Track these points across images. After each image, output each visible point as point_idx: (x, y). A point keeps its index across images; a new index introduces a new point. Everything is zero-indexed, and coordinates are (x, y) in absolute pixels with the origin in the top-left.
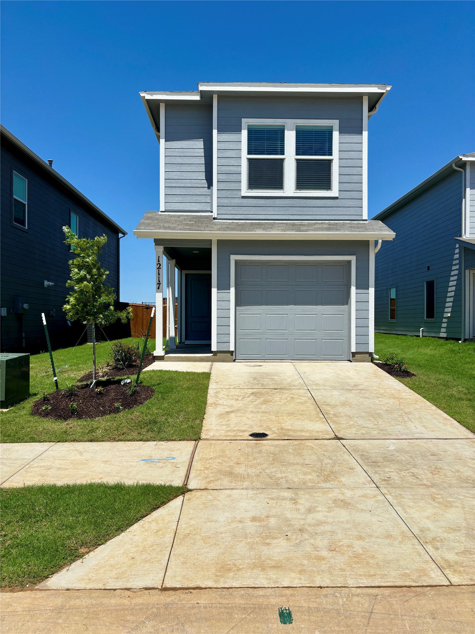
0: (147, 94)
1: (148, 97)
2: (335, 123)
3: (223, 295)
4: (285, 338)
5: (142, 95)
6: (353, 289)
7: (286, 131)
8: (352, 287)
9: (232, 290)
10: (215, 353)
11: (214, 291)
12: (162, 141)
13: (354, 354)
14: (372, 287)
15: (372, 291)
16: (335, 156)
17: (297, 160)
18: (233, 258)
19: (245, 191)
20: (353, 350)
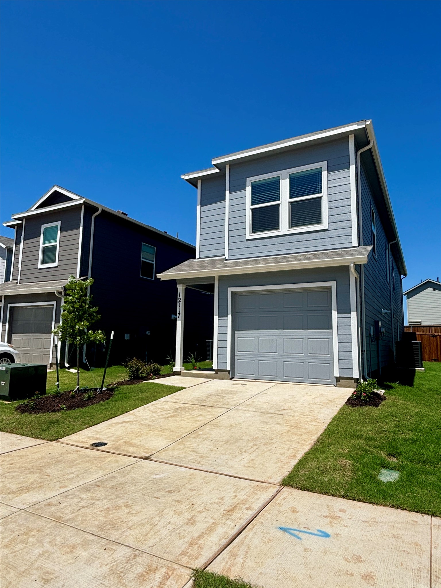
0: (186, 176)
1: (186, 178)
2: (324, 164)
3: (222, 322)
4: (275, 360)
5: (182, 177)
6: (334, 313)
7: (281, 181)
8: (333, 311)
9: (229, 317)
10: (217, 371)
11: (216, 318)
12: (199, 207)
13: (338, 379)
14: (355, 311)
15: (354, 315)
16: (324, 194)
17: (291, 203)
18: (230, 290)
19: (249, 235)
20: (337, 374)
